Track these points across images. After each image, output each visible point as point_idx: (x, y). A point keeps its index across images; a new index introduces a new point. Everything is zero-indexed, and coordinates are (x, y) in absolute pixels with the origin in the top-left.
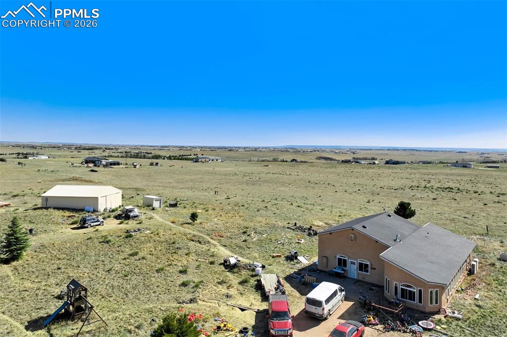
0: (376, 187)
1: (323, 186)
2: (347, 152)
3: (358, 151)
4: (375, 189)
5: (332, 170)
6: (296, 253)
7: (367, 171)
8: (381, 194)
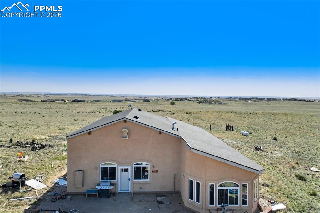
1: (30, 114)
2: (43, 96)
3: (51, 96)
4: (74, 113)
6: (23, 176)
7: (62, 105)
8: (80, 116)
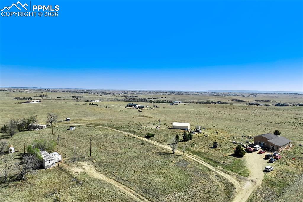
0: (269, 122)
1: (244, 121)
2: (251, 96)
3: (258, 94)
4: (268, 123)
5: (245, 111)
7: (265, 112)
8: (271, 126)
